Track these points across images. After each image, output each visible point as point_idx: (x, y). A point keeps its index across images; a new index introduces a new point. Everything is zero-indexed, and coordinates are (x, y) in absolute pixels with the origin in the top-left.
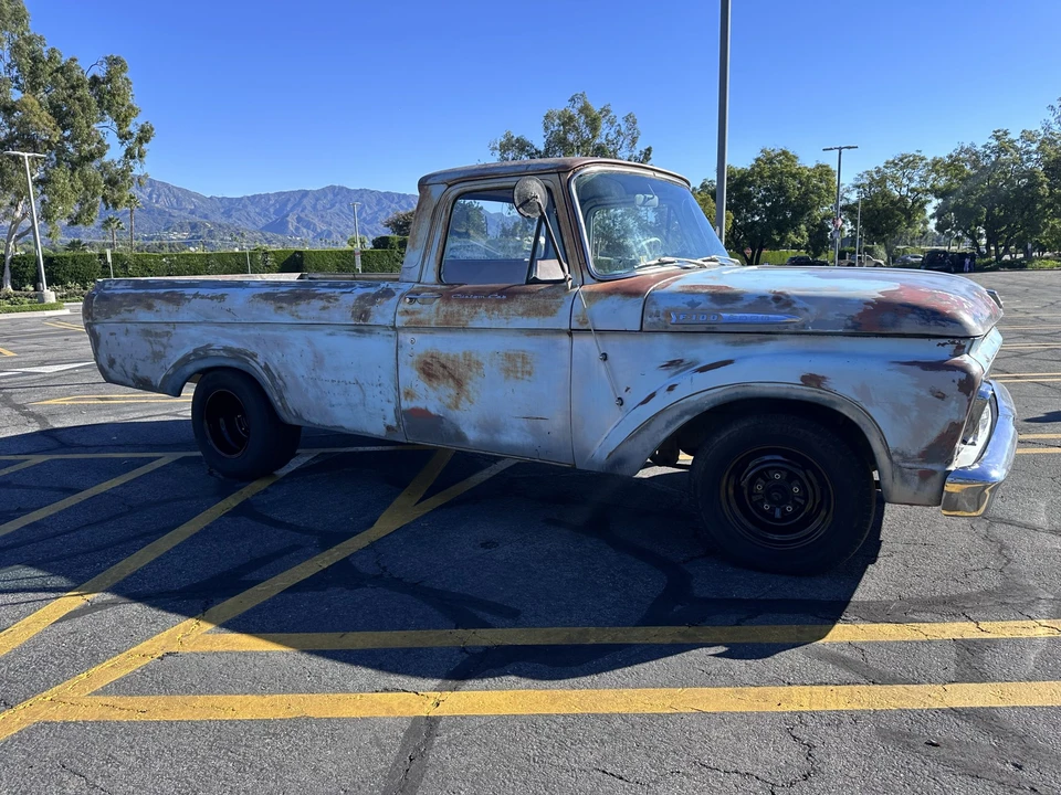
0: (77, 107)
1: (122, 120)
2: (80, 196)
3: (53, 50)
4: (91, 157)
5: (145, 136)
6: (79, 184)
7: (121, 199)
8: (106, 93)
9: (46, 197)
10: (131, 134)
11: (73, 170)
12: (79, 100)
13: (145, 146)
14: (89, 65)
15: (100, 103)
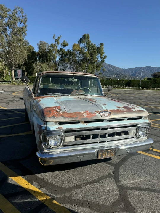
0: (94, 53)
1: (101, 55)
2: (92, 69)
3: (92, 43)
4: (95, 62)
5: (105, 57)
6: (92, 67)
7: (99, 69)
8: (99, 50)
9: (87, 69)
10: (103, 57)
11: (92, 64)
12: (94, 52)
13: (105, 60)
14: (97, 45)
15: (98, 52)
